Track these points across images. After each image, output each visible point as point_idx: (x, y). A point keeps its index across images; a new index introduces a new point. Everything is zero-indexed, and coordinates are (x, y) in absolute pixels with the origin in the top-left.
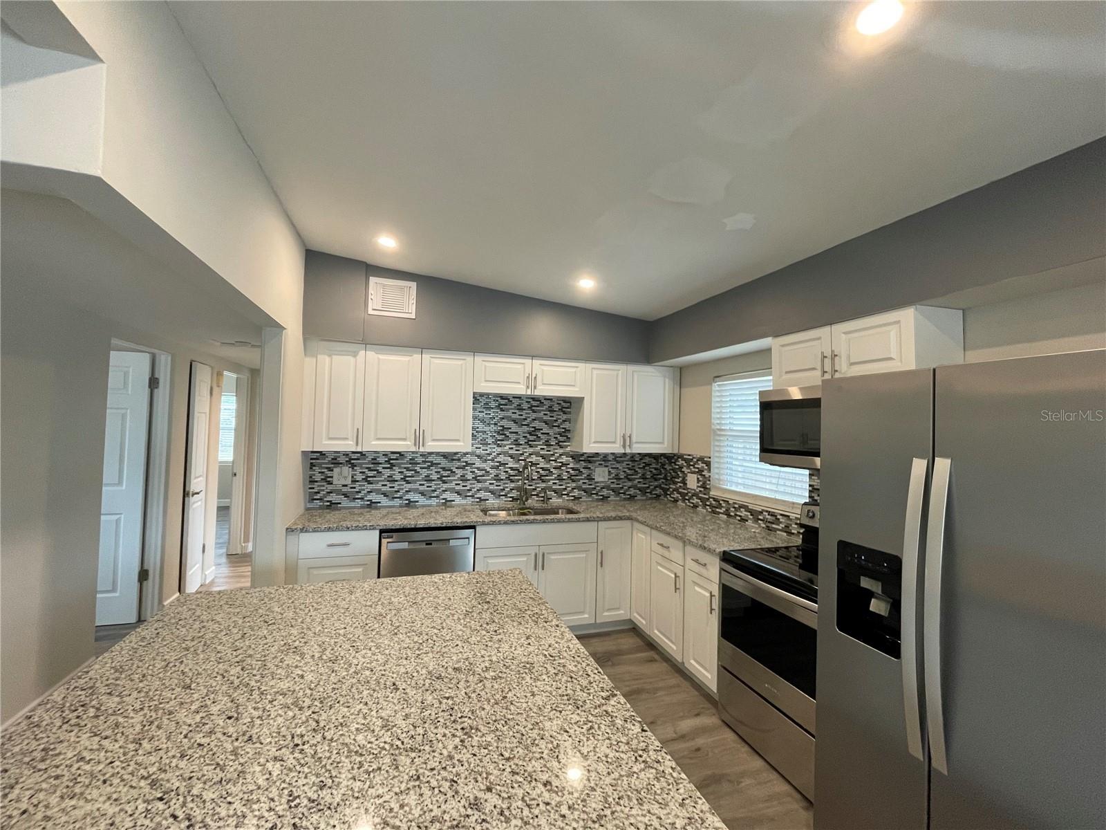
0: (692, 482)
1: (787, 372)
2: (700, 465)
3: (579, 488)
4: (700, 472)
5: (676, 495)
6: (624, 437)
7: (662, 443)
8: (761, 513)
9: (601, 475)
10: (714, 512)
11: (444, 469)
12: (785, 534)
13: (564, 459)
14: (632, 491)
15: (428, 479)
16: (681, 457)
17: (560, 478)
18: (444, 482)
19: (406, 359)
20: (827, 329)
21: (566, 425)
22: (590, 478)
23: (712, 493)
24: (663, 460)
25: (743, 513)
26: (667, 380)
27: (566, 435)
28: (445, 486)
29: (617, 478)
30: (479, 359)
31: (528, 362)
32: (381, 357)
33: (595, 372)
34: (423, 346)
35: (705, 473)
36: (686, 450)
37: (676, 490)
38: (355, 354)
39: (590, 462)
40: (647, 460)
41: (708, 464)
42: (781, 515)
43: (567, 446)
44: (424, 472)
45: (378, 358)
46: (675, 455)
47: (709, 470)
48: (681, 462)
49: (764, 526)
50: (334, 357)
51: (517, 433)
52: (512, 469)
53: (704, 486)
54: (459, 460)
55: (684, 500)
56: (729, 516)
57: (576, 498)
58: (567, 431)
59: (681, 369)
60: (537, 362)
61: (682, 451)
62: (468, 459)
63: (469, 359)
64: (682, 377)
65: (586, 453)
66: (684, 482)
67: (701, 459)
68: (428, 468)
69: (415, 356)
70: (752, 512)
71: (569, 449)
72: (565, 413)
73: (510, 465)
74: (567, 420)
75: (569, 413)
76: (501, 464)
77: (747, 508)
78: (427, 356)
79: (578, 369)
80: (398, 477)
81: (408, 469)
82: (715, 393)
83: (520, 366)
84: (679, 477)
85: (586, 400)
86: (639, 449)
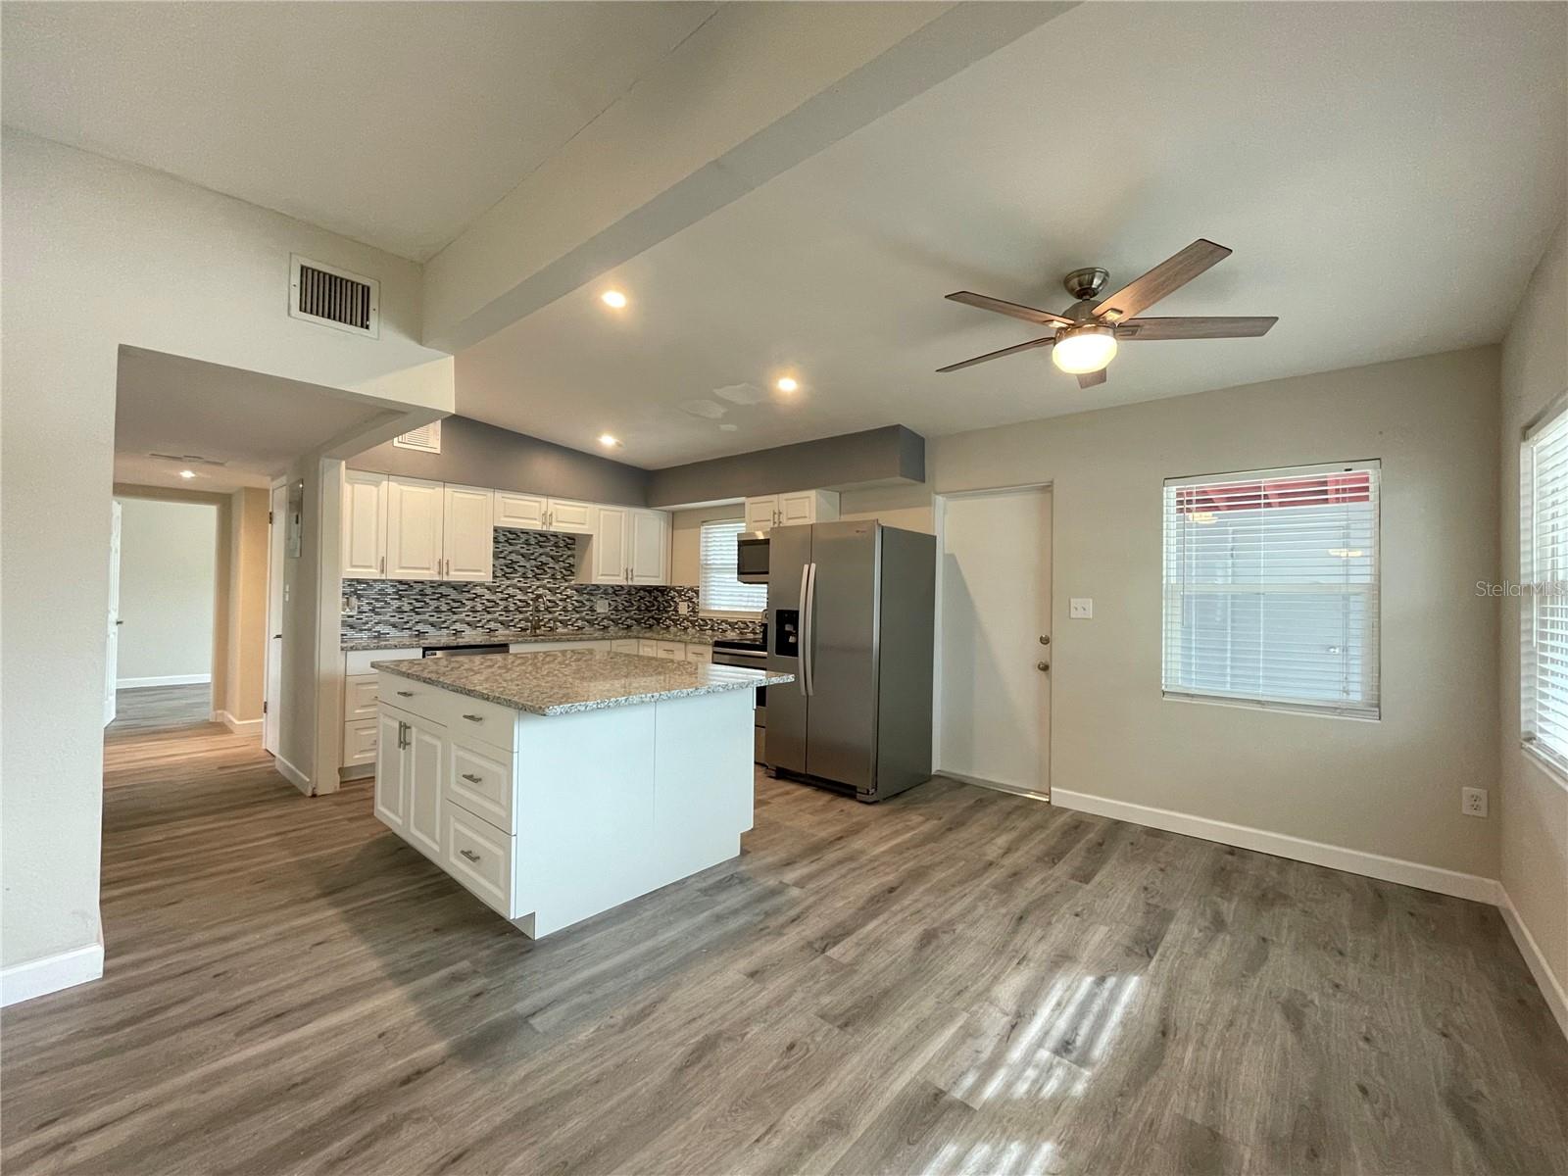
0: (683, 609)
1: (753, 521)
2: (691, 594)
3: (583, 619)
4: (690, 599)
5: (668, 622)
6: (627, 570)
7: (658, 577)
9: (602, 607)
10: (701, 630)
11: (454, 601)
12: (752, 634)
13: (569, 592)
14: (629, 622)
15: (438, 610)
16: (673, 589)
17: (565, 610)
18: (454, 613)
19: (429, 491)
20: (776, 496)
21: (572, 560)
22: (592, 610)
23: (700, 615)
25: (724, 626)
26: (662, 523)
27: (570, 569)
28: (455, 617)
29: (616, 609)
30: (499, 495)
31: (544, 500)
32: (402, 487)
33: (602, 512)
34: (445, 480)
35: (694, 600)
36: (677, 582)
37: (669, 618)
38: (377, 484)
39: (592, 595)
40: (642, 593)
41: (697, 592)
42: (749, 622)
43: (571, 580)
44: (434, 604)
45: (402, 491)
46: (667, 588)
47: (698, 597)
48: (673, 593)
49: (738, 632)
50: (356, 485)
51: (525, 566)
52: (520, 600)
53: (693, 611)
55: (675, 625)
56: (713, 630)
57: (580, 628)
58: (571, 565)
59: (674, 513)
60: (551, 501)
61: (673, 584)
62: (479, 590)
63: (489, 494)
64: (674, 521)
65: (588, 586)
66: (676, 610)
67: (692, 589)
68: (438, 599)
69: (437, 489)
70: (730, 624)
71: (573, 582)
72: (569, 549)
73: (519, 597)
74: (573, 556)
75: (574, 549)
76: (510, 596)
77: (726, 622)
78: (449, 490)
79: (588, 510)
80: (407, 608)
81: (417, 600)
82: (703, 535)
83: (537, 504)
84: (671, 606)
85: (594, 538)
86: (639, 581)
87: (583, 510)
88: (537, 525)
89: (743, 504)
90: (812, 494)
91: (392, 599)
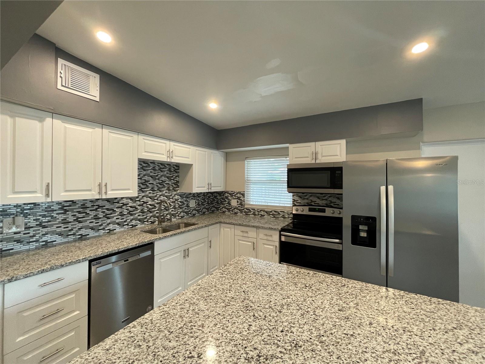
0: (234, 203)
1: (296, 158)
2: (239, 195)
3: (183, 212)
4: (239, 198)
5: (224, 210)
6: (209, 184)
7: (221, 187)
8: (271, 212)
9: (192, 204)
10: (247, 214)
11: (108, 209)
12: (283, 218)
13: (177, 197)
15: (96, 218)
16: (227, 192)
17: (175, 208)
18: (108, 218)
19: (90, 130)
20: (313, 143)
21: (177, 179)
22: (188, 206)
23: (246, 206)
24: (215, 194)
25: (262, 213)
26: (222, 158)
27: (177, 184)
28: (109, 221)
29: (199, 205)
30: (141, 137)
31: (168, 142)
32: (68, 126)
33: (197, 152)
34: (103, 124)
35: (242, 198)
36: (229, 189)
37: (225, 207)
38: (41, 120)
39: (188, 198)
40: (209, 195)
41: (243, 195)
42: (280, 211)
44: (93, 214)
45: (65, 127)
46: (223, 192)
47: (244, 197)
48: (227, 195)
49: (273, 217)
50: (17, 119)
51: (153, 184)
52: (150, 205)
53: (241, 204)
54: (118, 202)
55: (229, 211)
56: (255, 215)
57: (182, 217)
58: (178, 182)
59: (226, 153)
60: (172, 143)
61: (227, 190)
62: (125, 201)
63: (135, 136)
64: (227, 157)
65: (186, 193)
66: (229, 204)
67: (240, 193)
68: (96, 210)
69: (97, 129)
70: (266, 212)
71: (178, 191)
72: (176, 172)
73: (150, 203)
74: (178, 176)
75: (179, 172)
76: (145, 203)
77: (264, 211)
78: (106, 131)
79: (190, 149)
80: (71, 219)
81: (79, 212)
82: (246, 165)
83: (164, 145)
84: (225, 201)
85: (194, 166)
86: (213, 190)
87: (188, 150)
88: (163, 158)
89: (288, 148)
90: (343, 142)
91: (57, 214)
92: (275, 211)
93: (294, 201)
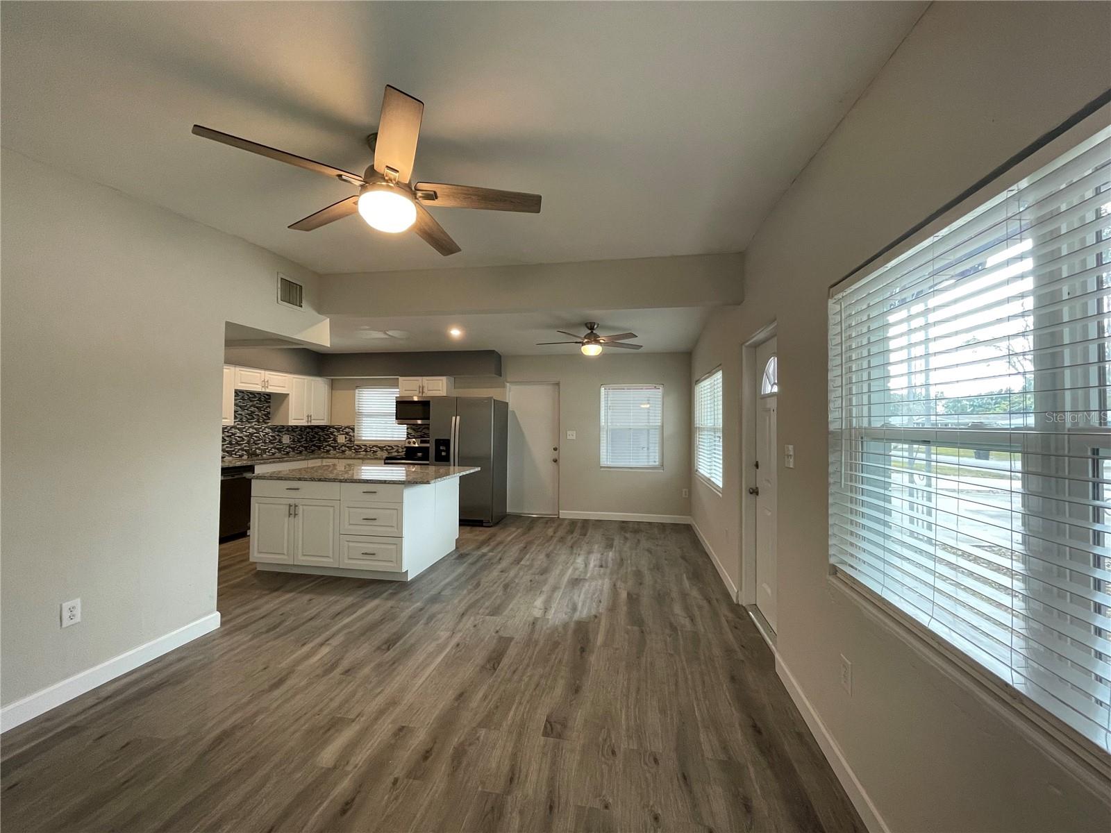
0: (341, 439)
1: (405, 390)
2: (347, 430)
3: (275, 448)
4: (347, 433)
5: (328, 448)
6: (308, 416)
7: (324, 419)
8: (384, 447)
9: (286, 439)
10: (356, 452)
12: (396, 453)
13: (267, 430)
14: (301, 449)
16: (333, 427)
17: (265, 442)
20: (421, 378)
21: (268, 410)
22: (280, 441)
23: (356, 443)
24: (316, 430)
25: (375, 449)
26: (326, 386)
27: (268, 416)
29: (294, 441)
30: (238, 369)
31: (263, 372)
33: (294, 380)
35: (351, 434)
36: (336, 423)
37: (329, 445)
39: (281, 431)
40: (308, 430)
41: (353, 430)
42: (395, 446)
43: (268, 423)
46: (327, 426)
47: (354, 432)
48: (332, 430)
49: (386, 452)
52: (239, 437)
53: (350, 440)
55: (335, 449)
56: (366, 451)
57: (273, 454)
58: (269, 413)
59: (332, 380)
60: (267, 372)
61: (333, 424)
63: (233, 368)
64: (333, 386)
65: (278, 426)
66: (335, 440)
67: (348, 427)
70: (379, 447)
71: (269, 424)
72: (267, 402)
73: (238, 435)
74: (269, 407)
75: (270, 402)
76: (233, 434)
77: (377, 446)
79: (289, 377)
82: (357, 395)
83: (258, 375)
84: (330, 438)
85: (290, 396)
86: (314, 423)
87: (285, 378)
88: (257, 388)
89: (398, 380)
90: (444, 379)
92: (389, 446)
93: (408, 434)
